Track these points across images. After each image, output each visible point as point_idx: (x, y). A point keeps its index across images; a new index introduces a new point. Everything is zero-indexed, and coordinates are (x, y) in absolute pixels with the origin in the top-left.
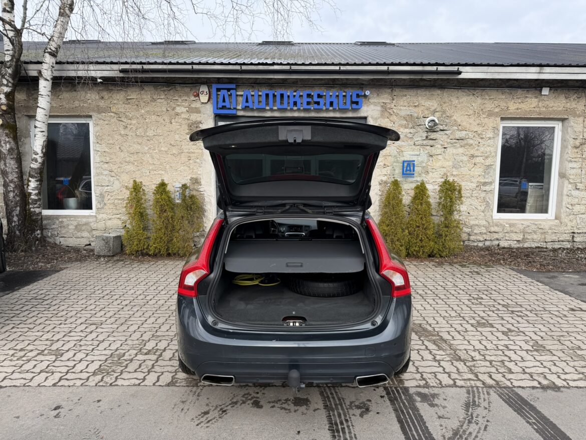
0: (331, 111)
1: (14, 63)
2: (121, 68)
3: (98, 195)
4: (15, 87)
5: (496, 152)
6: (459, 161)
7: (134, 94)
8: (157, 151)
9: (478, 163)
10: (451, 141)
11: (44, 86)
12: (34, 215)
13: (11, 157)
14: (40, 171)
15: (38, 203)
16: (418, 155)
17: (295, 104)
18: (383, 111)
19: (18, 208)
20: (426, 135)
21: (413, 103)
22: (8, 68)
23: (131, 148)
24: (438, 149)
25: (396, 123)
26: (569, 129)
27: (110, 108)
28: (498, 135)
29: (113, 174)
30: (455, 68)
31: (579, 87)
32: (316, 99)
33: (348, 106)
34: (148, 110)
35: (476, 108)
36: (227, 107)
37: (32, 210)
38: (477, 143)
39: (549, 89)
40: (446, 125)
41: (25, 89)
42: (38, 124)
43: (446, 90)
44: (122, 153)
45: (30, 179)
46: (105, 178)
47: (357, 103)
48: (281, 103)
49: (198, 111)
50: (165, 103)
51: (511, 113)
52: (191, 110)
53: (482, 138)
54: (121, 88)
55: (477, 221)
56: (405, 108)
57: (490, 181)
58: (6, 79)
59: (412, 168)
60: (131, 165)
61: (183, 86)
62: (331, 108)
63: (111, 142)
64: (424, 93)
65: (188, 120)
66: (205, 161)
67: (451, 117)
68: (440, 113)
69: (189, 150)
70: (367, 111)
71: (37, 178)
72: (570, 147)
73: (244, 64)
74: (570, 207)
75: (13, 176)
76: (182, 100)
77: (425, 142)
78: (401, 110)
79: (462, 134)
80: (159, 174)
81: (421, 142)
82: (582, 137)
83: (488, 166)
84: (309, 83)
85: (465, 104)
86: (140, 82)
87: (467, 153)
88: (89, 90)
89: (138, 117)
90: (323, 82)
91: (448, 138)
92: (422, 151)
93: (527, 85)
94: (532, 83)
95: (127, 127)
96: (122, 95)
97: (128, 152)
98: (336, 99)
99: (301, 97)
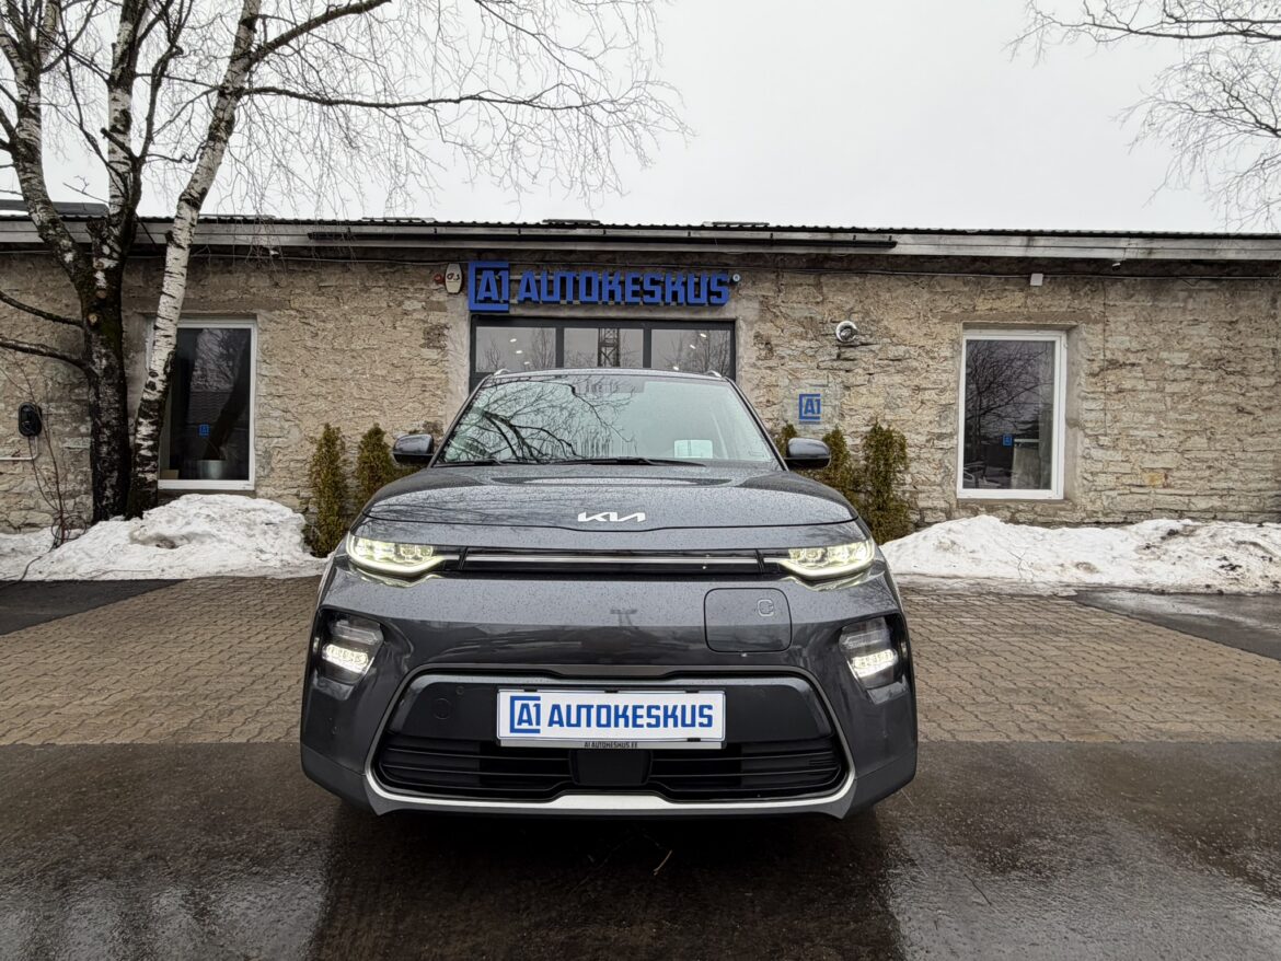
0: (674, 309)
1: (125, 217)
2: (310, 231)
3: (260, 453)
4: (122, 259)
5: (957, 382)
6: (895, 396)
7: (332, 279)
8: (368, 375)
9: (929, 400)
10: (881, 362)
11: (176, 259)
12: (141, 487)
13: (110, 381)
14: (160, 404)
15: (153, 463)
16: (823, 386)
17: (612, 294)
18: (762, 312)
19: (116, 474)
20: (837, 352)
21: (814, 298)
22: (115, 226)
23: (323, 371)
24: (859, 377)
25: (787, 332)
26: (1080, 343)
27: (289, 301)
28: (961, 352)
29: (289, 416)
30: (885, 238)
31: (1093, 274)
32: (647, 287)
33: (703, 299)
34: (356, 305)
35: (920, 307)
36: (493, 299)
37: (140, 475)
38: (925, 366)
39: (1041, 276)
40: (871, 336)
41: (141, 268)
42: (159, 323)
43: (869, 276)
44: (306, 380)
45: (141, 420)
46: (274, 422)
47: (719, 295)
48: (587, 294)
49: (441, 307)
50: (386, 293)
51: (980, 317)
52: (431, 306)
53: (933, 358)
54: (310, 269)
55: (930, 501)
56: (799, 305)
57: (949, 431)
58: (108, 245)
59: (815, 408)
60: (321, 400)
61: (418, 267)
62: (674, 304)
63: (288, 360)
64: (833, 281)
65: (425, 322)
66: (452, 393)
67: (879, 322)
68: (861, 315)
69: (425, 373)
70: (736, 310)
71: (151, 417)
72: (1083, 375)
73: (525, 225)
74: (1090, 478)
75: (109, 417)
76: (416, 289)
77: (836, 364)
78: (793, 308)
79: (900, 351)
80: (371, 416)
81: (830, 363)
82: (1102, 357)
83: (945, 405)
84: (636, 261)
85: (901, 300)
86: (342, 258)
87: (908, 383)
88: (254, 271)
89: (338, 316)
90: (659, 260)
91: (875, 357)
92: (831, 379)
93: (1005, 269)
94: (1013, 266)
95: (317, 334)
96: (311, 280)
97: (317, 377)
98: (683, 288)
99: (622, 283)
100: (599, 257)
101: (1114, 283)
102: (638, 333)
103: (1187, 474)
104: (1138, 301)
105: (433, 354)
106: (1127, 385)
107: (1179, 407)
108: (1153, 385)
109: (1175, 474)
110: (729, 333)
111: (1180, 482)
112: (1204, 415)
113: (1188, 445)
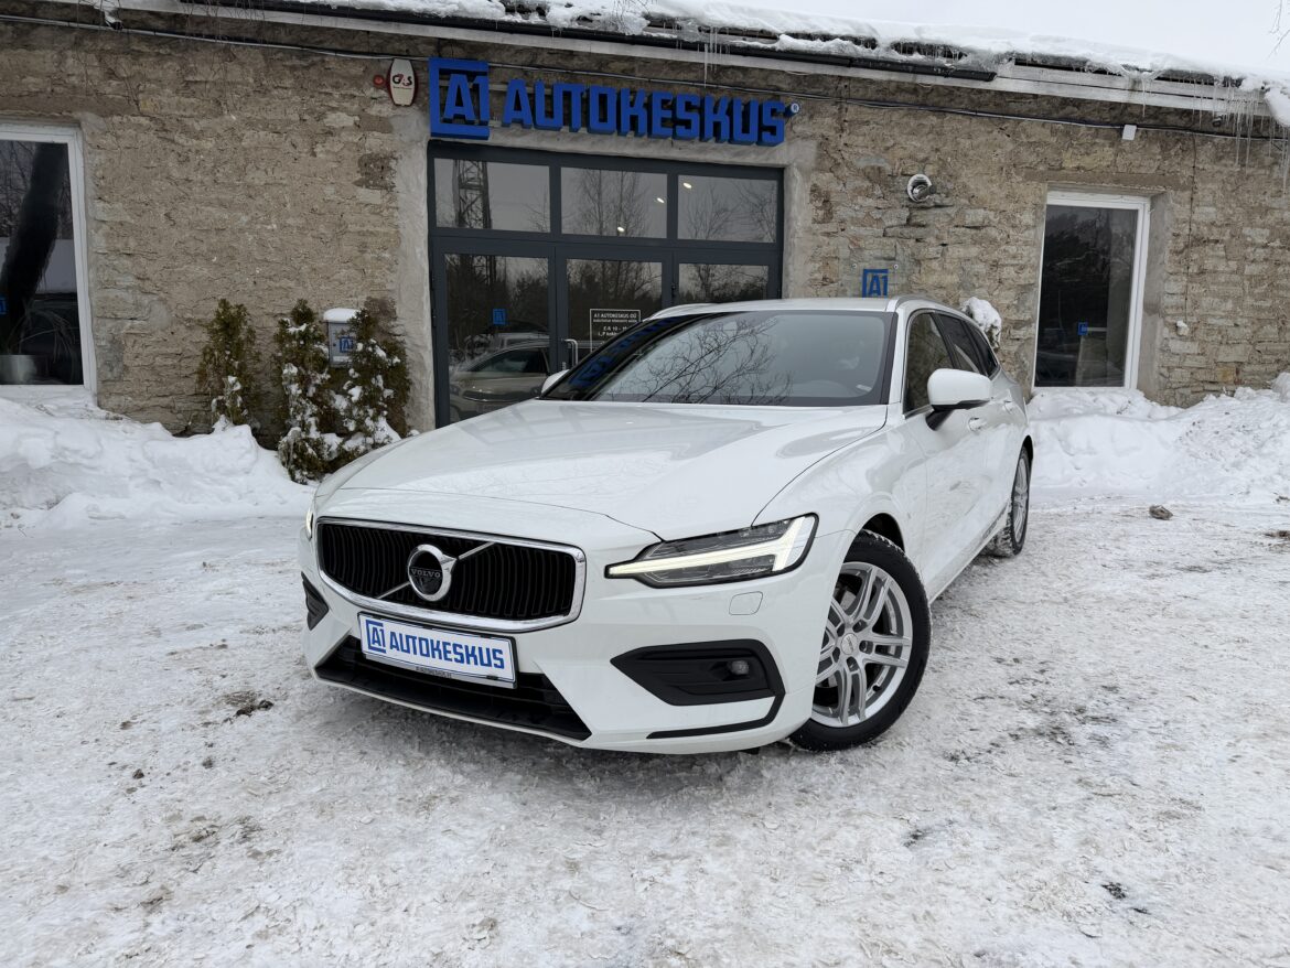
0: (710, 147)
3: (103, 343)
5: (1038, 257)
6: (971, 273)
7: (207, 69)
8: (275, 226)
9: (1006, 279)
10: (958, 229)
16: (894, 259)
17: (634, 120)
18: (820, 156)
20: (908, 214)
21: (883, 141)
23: (202, 217)
24: (930, 247)
25: (850, 186)
26: (1167, 216)
27: (137, 102)
29: (148, 286)
31: (1186, 129)
32: (682, 114)
34: (249, 115)
35: (1003, 160)
36: (467, 117)
38: (1005, 236)
39: (1135, 127)
40: (947, 195)
43: (949, 116)
44: (173, 230)
46: (122, 294)
47: (773, 130)
48: (600, 119)
49: (384, 126)
50: (297, 99)
51: (1067, 176)
52: (366, 124)
53: (1013, 227)
54: (169, 51)
56: (865, 151)
57: (1027, 317)
59: (882, 286)
60: (202, 263)
61: (345, 60)
62: (712, 140)
63: (142, 197)
64: (905, 120)
65: (360, 147)
66: (406, 257)
67: (956, 177)
68: (936, 168)
69: (363, 225)
70: (788, 154)
72: (1167, 252)
74: (1164, 371)
76: (343, 96)
77: (906, 231)
78: (857, 154)
79: (979, 216)
80: (281, 287)
81: (899, 230)
82: (1187, 231)
83: (1024, 287)
84: (661, 75)
85: (982, 150)
86: (223, 39)
87: (986, 257)
88: (72, 48)
89: (221, 132)
90: (691, 76)
91: (950, 223)
92: (899, 251)
93: (1095, 117)
94: (1107, 116)
95: (187, 159)
96: (170, 69)
97: (191, 225)
98: (728, 118)
99: (648, 106)
100: (612, 66)
101: (1204, 142)
102: (661, 179)
103: (1257, 368)
104: (1226, 165)
105: (374, 196)
106: (1209, 264)
107: (1256, 291)
108: (1233, 265)
109: (1247, 368)
110: (775, 183)
111: (1249, 378)
112: (1277, 302)
113: (1261, 335)
